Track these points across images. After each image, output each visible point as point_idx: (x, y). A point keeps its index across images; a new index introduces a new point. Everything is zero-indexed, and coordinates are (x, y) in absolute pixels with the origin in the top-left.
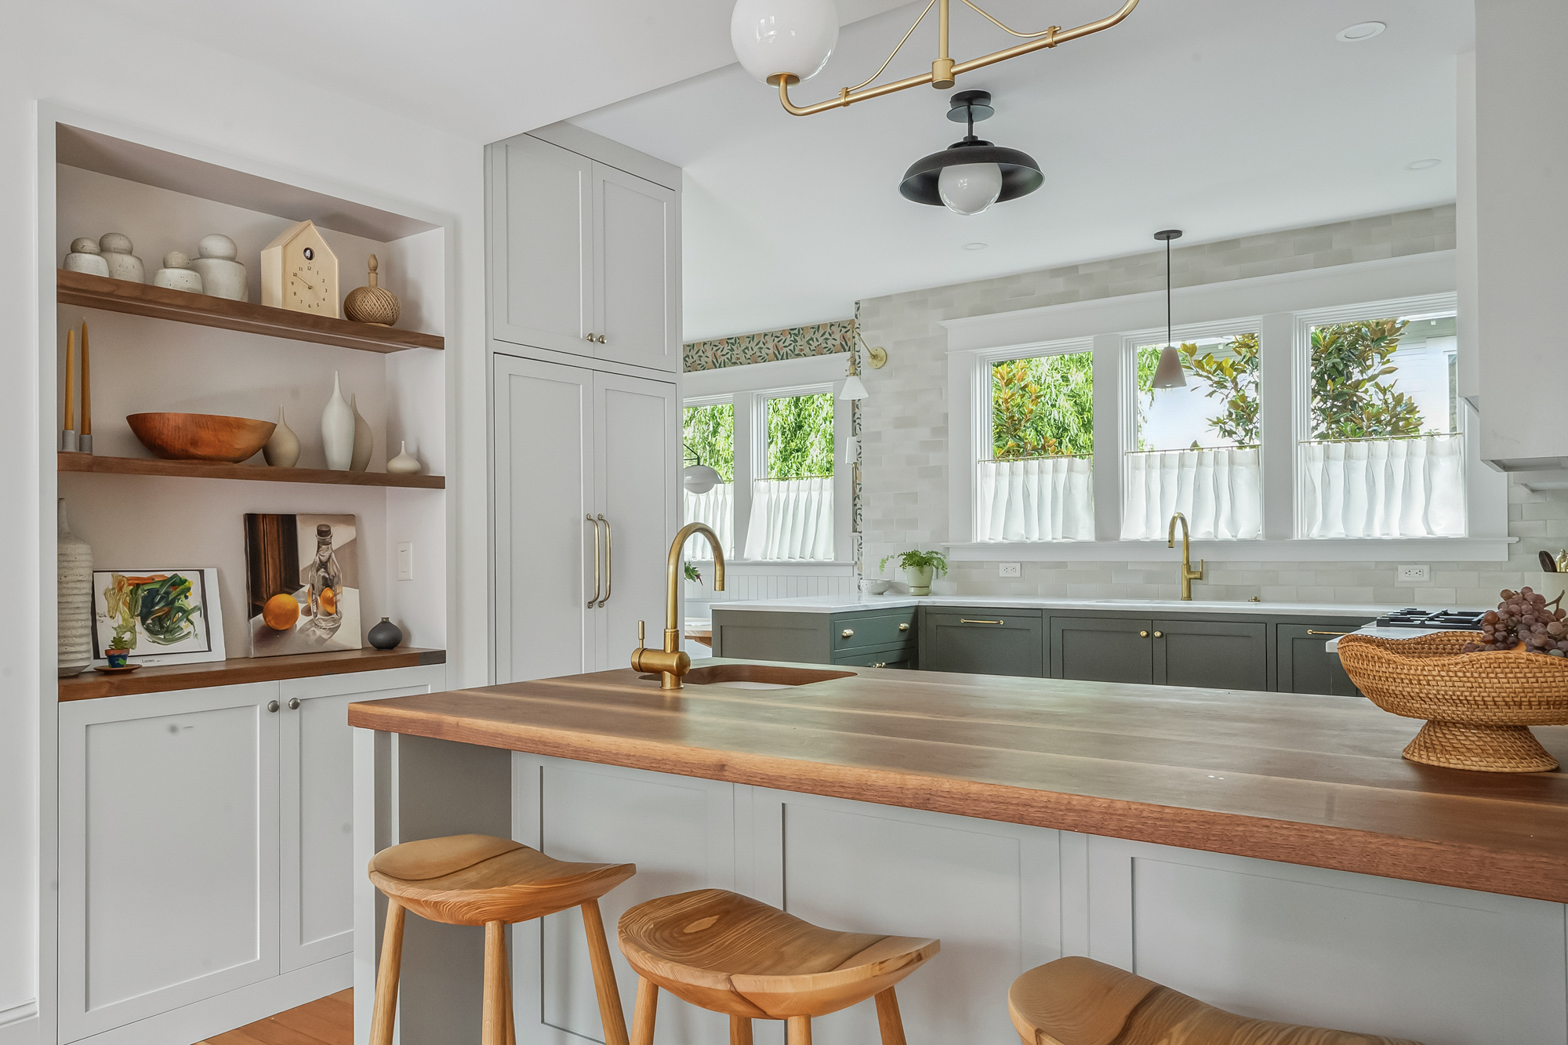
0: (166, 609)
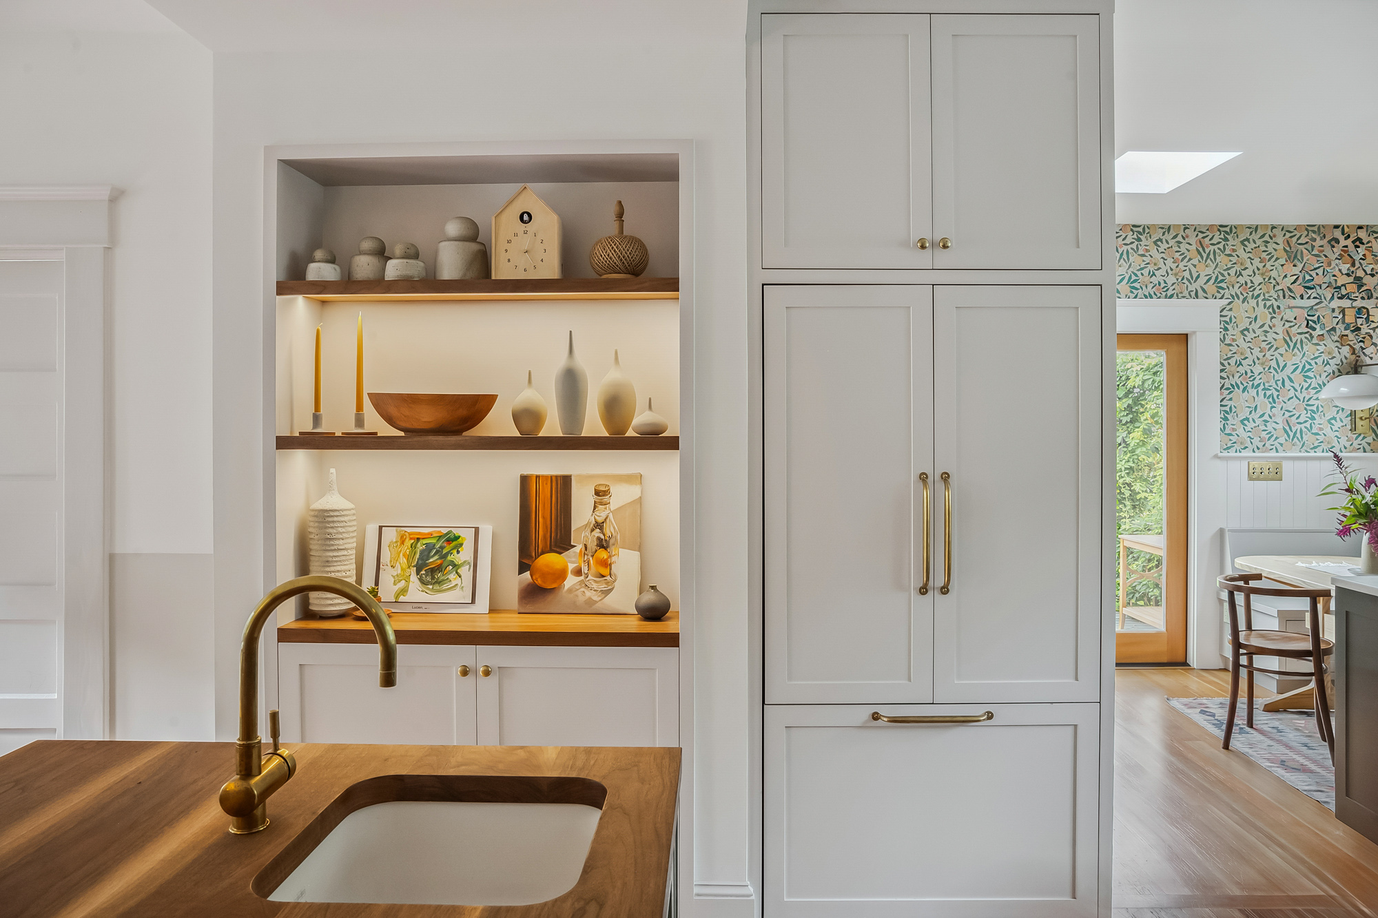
0: (439, 562)
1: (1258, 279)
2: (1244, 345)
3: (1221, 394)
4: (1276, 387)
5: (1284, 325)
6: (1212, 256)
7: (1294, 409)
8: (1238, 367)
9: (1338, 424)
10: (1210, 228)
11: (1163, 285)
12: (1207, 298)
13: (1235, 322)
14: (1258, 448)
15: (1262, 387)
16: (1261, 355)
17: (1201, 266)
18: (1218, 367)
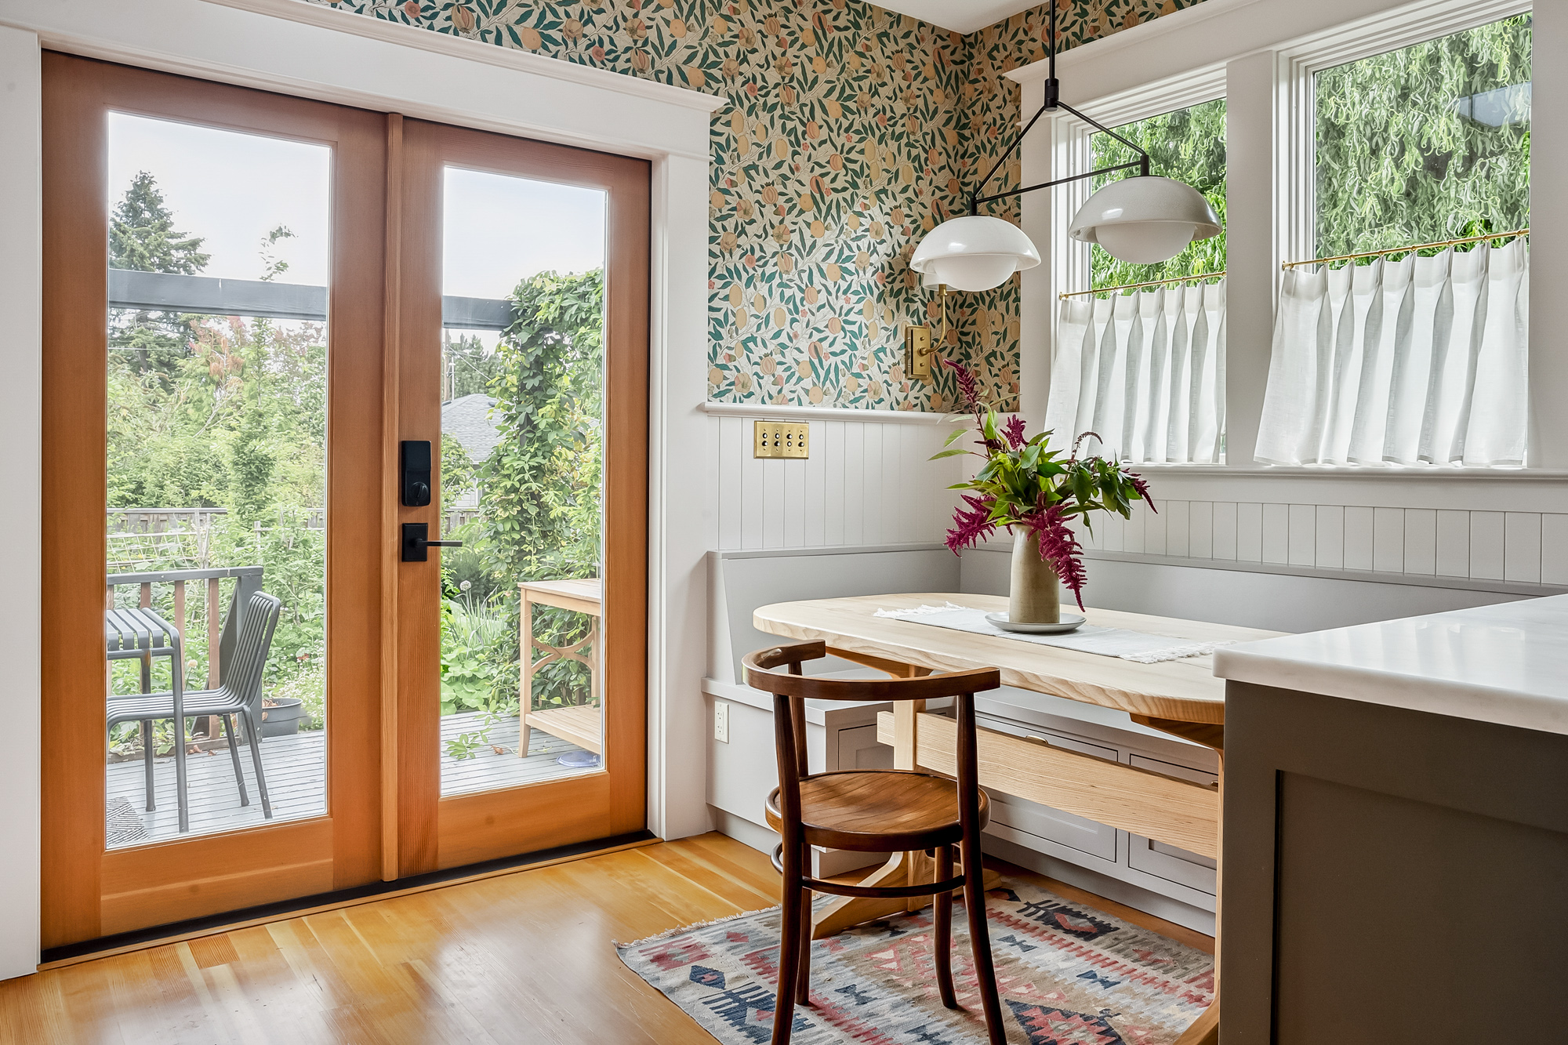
1: (773, 76)
2: (750, 197)
3: (711, 286)
4: (799, 283)
5: (812, 171)
6: (697, 12)
7: (826, 327)
8: (739, 236)
9: (888, 361)
11: (607, 46)
12: (688, 90)
13: (735, 150)
14: (771, 397)
15: (777, 281)
16: (776, 220)
17: (678, 26)
18: (707, 233)
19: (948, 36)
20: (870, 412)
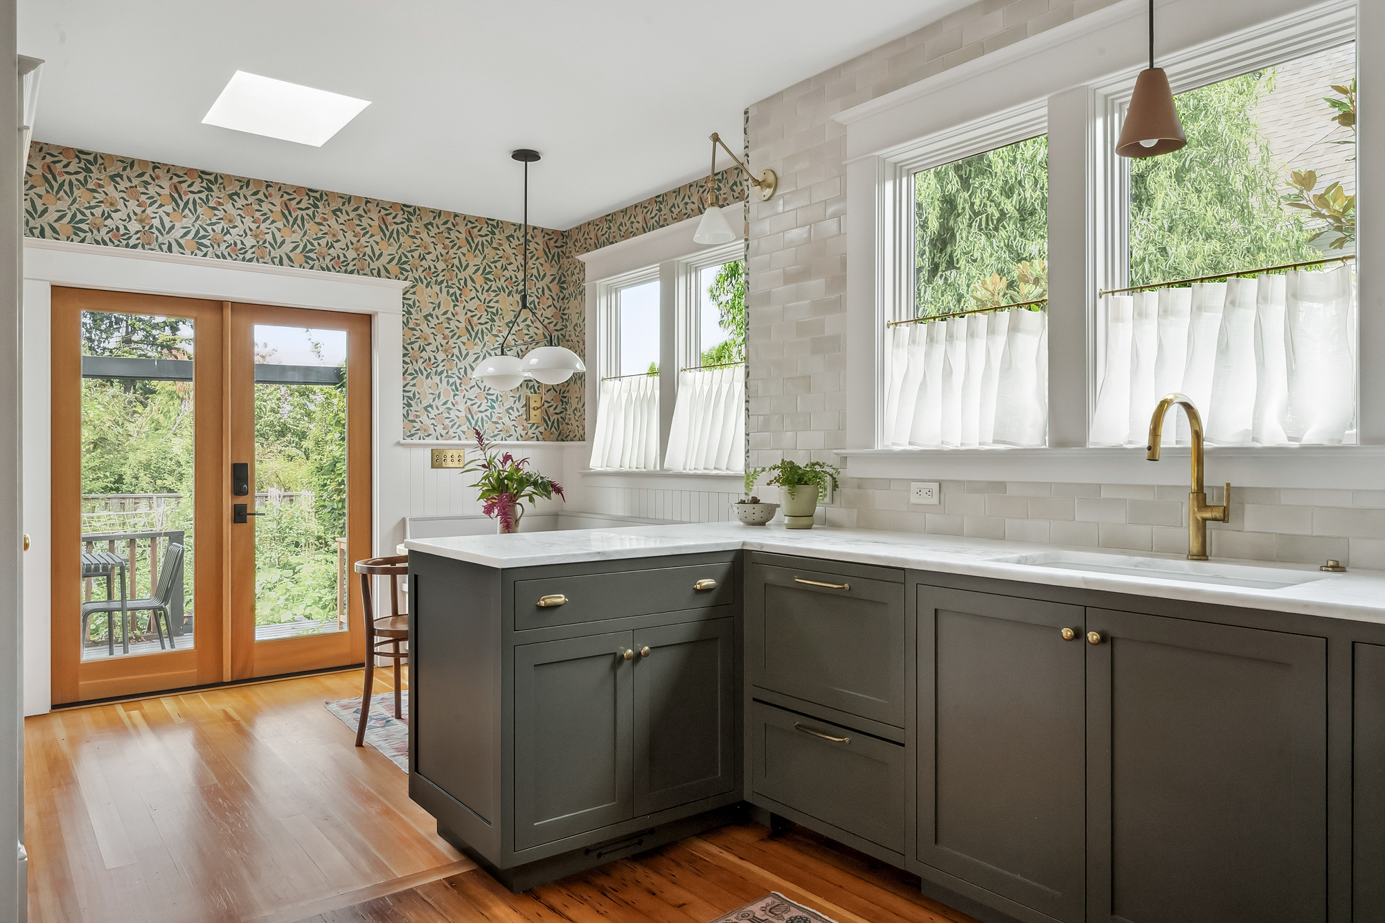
1: (441, 265)
2: (427, 331)
3: (405, 379)
4: (459, 375)
5: (466, 314)
6: (395, 235)
7: (476, 397)
8: (421, 352)
9: (515, 414)
10: (393, 205)
11: (342, 259)
12: (389, 278)
13: (418, 307)
15: (445, 374)
16: (444, 342)
17: (383, 244)
18: (401, 351)
19: (553, 233)
20: (504, 442)
